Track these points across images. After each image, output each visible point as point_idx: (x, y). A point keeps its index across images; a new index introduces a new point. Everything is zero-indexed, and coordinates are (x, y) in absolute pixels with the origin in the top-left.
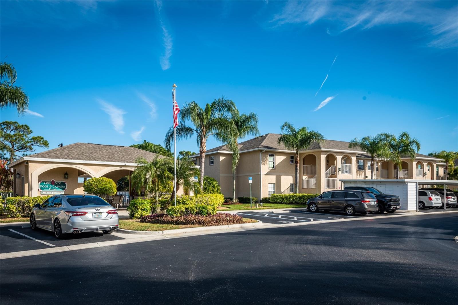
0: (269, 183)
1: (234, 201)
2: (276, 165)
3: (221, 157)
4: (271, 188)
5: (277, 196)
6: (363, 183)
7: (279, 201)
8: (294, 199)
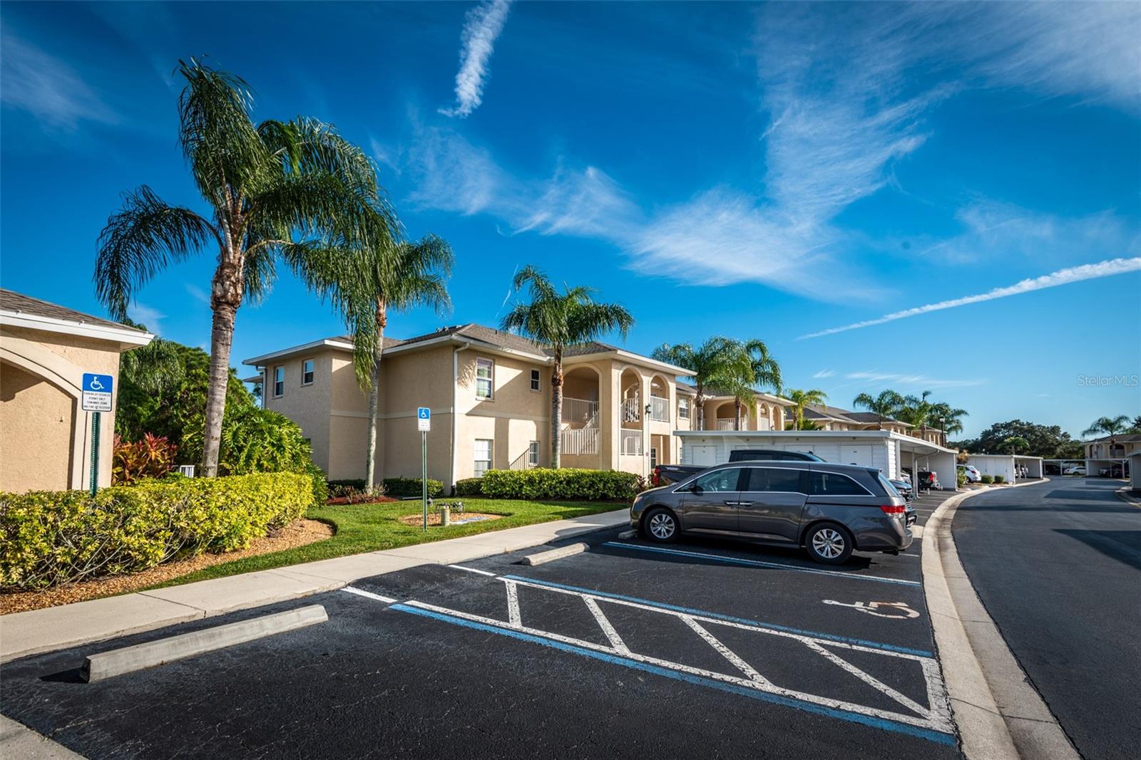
0: (476, 440)
1: (370, 492)
2: (496, 390)
3: (334, 361)
4: (482, 452)
5: (503, 475)
6: (741, 441)
7: (509, 491)
8: (553, 483)
